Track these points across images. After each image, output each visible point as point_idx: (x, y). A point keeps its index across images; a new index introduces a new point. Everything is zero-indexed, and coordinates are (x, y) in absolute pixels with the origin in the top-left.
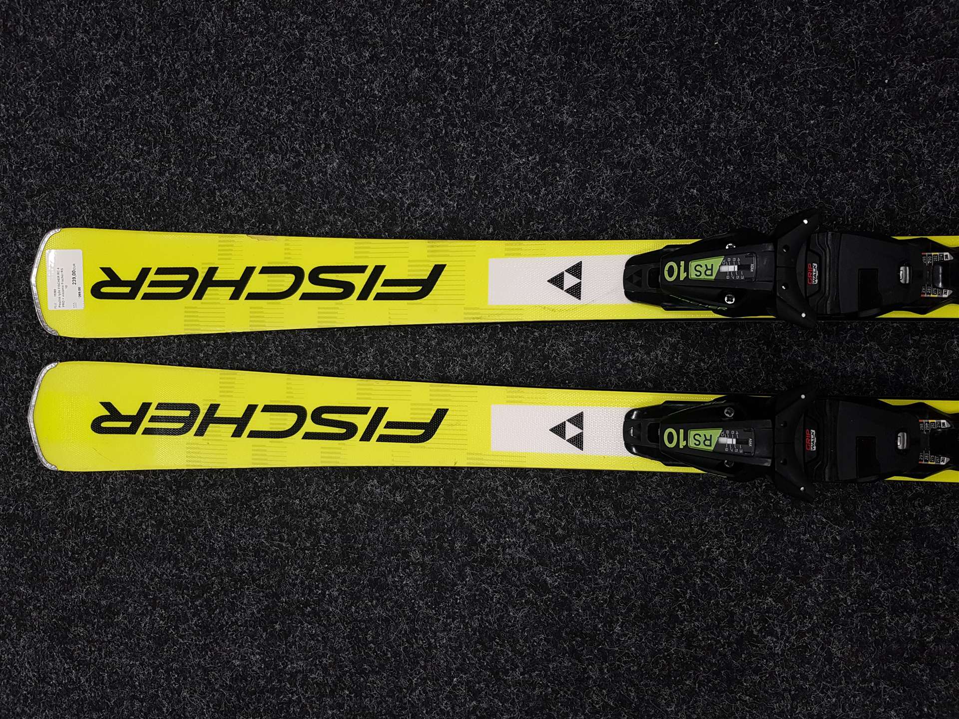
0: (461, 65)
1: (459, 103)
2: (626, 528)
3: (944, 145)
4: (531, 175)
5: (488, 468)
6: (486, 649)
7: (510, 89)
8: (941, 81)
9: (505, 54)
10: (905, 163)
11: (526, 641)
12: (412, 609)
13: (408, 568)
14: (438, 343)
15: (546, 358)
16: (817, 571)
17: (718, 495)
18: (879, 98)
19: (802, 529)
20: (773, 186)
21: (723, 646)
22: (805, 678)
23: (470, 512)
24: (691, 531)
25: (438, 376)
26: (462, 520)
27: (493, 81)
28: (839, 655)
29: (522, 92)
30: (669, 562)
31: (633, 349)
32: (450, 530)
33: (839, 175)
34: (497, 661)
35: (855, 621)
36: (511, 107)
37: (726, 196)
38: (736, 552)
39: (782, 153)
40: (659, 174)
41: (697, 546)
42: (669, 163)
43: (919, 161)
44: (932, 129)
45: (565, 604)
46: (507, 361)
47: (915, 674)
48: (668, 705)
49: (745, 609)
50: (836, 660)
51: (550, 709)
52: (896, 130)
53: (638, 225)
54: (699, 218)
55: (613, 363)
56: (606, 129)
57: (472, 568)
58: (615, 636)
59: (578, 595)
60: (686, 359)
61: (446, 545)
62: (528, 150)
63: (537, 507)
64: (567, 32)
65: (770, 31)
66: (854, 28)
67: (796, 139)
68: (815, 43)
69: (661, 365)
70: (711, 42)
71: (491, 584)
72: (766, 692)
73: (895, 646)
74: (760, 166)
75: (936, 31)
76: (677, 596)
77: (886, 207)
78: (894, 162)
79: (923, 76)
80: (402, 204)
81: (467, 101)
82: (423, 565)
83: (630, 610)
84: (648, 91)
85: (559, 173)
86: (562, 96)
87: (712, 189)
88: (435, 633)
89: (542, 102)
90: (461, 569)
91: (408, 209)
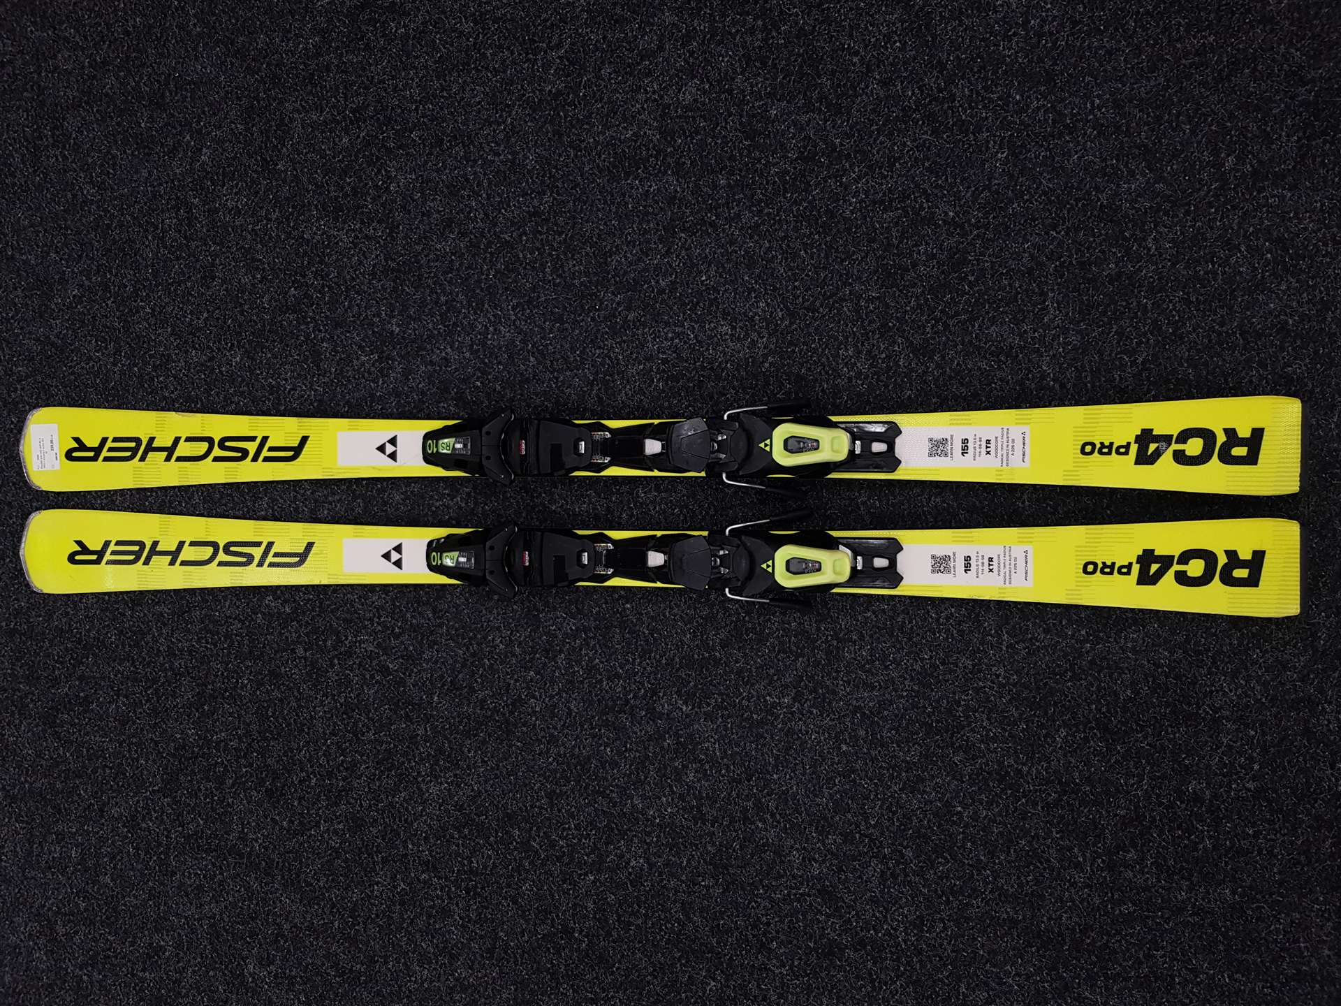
0: (323, 286)
1: (322, 315)
2: (441, 626)
3: (631, 353)
4: (373, 369)
5: (348, 585)
6: (350, 718)
7: (357, 305)
8: (628, 309)
9: (353, 279)
10: (608, 364)
11: (376, 710)
12: (298, 691)
13: (295, 660)
14: (312, 493)
15: (385, 504)
16: (561, 651)
17: (498, 600)
18: (593, 319)
19: (551, 621)
20: (527, 380)
21: (503, 707)
22: (554, 728)
23: (337, 618)
24: (482, 626)
25: (312, 518)
26: (331, 625)
27: (345, 299)
28: (576, 711)
29: (365, 307)
30: (468, 649)
31: (442, 496)
32: (323, 632)
33: (568, 373)
34: (357, 726)
35: (586, 686)
36: (358, 318)
37: (498, 388)
38: (510, 639)
39: (533, 357)
40: (456, 370)
41: (485, 638)
42: (462, 363)
43: (618, 364)
44: (624, 342)
45: (401, 683)
46: (359, 506)
47: (622, 721)
48: (469, 752)
49: (517, 681)
50: (574, 714)
51: (393, 760)
52: (603, 342)
53: (444, 407)
54: (482, 402)
55: (430, 506)
56: (422, 337)
57: (339, 659)
58: (434, 704)
59: (410, 675)
60: (476, 504)
61: (320, 643)
62: (371, 350)
63: (381, 613)
64: (394, 265)
65: (525, 268)
66: (577, 268)
67: (541, 347)
68: (553, 279)
69: (460, 508)
70: (488, 275)
71: (351, 671)
72: (531, 739)
73: (610, 703)
74: (519, 366)
75: (626, 273)
76: (473, 673)
77: (598, 396)
78: (603, 364)
79: (618, 303)
80: (285, 389)
81: (328, 313)
82: (305, 659)
83: (444, 685)
84: (448, 310)
85: (391, 368)
86: (392, 311)
87: (489, 382)
88: (315, 708)
89: (379, 315)
90: (331, 660)
91: (289, 392)
